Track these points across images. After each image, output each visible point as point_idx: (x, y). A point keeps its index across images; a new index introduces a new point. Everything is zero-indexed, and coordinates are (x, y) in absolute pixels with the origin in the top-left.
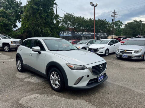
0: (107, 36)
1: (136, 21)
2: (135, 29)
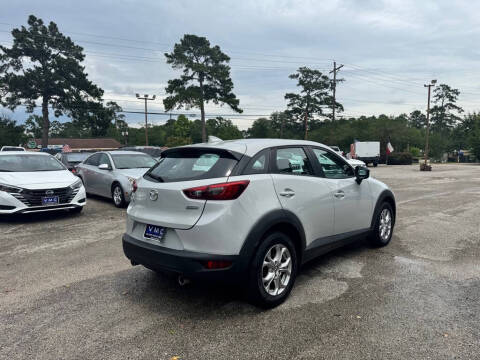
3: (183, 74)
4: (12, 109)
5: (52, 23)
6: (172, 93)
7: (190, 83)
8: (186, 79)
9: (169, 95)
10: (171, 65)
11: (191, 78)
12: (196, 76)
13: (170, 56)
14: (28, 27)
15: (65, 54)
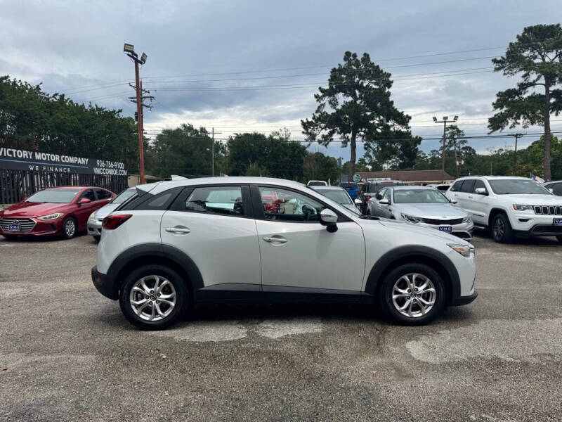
0: (125, 173)
1: (190, 128)
2: (192, 154)
3: (522, 80)
4: (326, 145)
5: (365, 54)
6: (502, 108)
7: (530, 92)
8: (523, 87)
9: (498, 111)
10: (502, 71)
11: (533, 84)
12: (542, 80)
13: (500, 62)
14: (343, 63)
15: (375, 84)
